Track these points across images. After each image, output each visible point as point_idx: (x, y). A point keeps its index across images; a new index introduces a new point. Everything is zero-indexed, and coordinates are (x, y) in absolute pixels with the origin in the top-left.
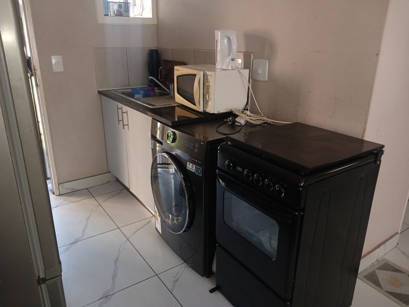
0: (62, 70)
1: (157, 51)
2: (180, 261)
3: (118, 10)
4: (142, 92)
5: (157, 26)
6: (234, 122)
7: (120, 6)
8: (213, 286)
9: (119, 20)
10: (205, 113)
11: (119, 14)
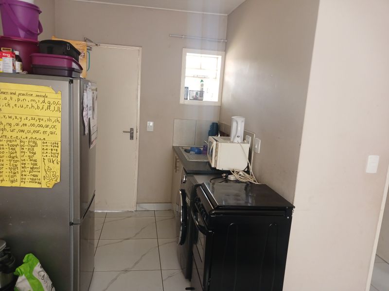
0: (152, 130)
1: (217, 124)
2: (179, 268)
3: (196, 96)
4: (196, 150)
5: (221, 107)
6: (227, 177)
7: (197, 93)
8: (189, 286)
9: (196, 102)
10: (215, 169)
11: (195, 99)
